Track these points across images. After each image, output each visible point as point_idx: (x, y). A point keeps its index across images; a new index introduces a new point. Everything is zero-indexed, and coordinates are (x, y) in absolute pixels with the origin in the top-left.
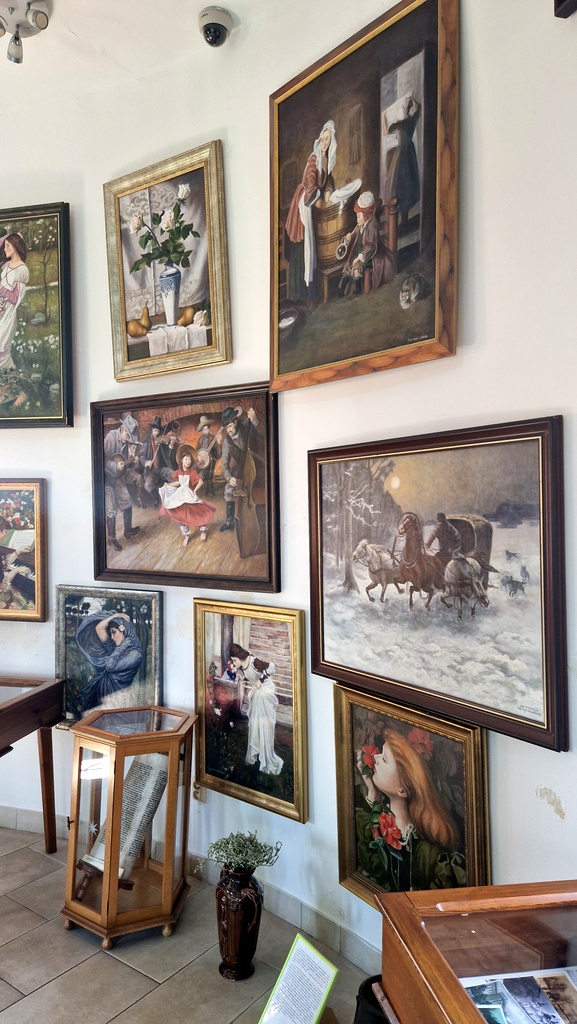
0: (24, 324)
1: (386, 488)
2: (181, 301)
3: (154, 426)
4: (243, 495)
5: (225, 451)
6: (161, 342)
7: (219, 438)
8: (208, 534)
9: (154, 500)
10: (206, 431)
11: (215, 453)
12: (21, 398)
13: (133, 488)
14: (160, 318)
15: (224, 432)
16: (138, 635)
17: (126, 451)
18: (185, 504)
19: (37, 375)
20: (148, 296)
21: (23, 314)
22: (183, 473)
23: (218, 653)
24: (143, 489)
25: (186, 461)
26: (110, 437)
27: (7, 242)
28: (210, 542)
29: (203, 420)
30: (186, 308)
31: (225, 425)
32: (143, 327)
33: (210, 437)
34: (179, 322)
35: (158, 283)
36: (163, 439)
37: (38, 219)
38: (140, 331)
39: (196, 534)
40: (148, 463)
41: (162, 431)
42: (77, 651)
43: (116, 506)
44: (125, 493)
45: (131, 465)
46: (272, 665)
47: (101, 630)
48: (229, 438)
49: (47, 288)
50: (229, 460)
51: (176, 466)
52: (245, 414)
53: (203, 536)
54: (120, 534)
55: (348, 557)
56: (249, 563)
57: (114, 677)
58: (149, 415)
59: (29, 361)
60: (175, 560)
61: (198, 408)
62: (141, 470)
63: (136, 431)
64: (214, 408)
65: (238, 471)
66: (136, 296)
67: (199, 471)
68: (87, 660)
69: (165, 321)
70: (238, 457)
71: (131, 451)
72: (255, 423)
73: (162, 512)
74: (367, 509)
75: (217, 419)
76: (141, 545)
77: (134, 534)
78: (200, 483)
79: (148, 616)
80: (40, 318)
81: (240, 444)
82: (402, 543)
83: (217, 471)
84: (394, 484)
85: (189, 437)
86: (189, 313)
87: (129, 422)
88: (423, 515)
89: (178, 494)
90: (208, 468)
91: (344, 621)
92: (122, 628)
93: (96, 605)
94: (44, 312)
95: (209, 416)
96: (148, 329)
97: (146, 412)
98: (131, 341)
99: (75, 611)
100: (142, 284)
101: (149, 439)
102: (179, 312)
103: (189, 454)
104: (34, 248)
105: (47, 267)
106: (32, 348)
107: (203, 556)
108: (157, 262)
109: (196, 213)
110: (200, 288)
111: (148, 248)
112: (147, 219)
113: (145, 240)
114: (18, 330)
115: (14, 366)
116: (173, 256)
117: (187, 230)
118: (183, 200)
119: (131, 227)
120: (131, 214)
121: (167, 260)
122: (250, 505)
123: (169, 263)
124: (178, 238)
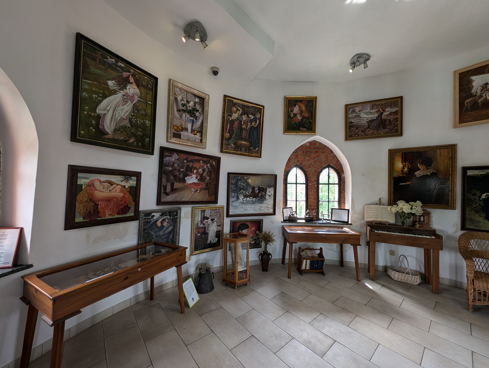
0: (136, 111)
2: (193, 128)
3: (185, 160)
4: (210, 181)
5: (207, 170)
6: (185, 136)
7: (205, 167)
8: (200, 190)
9: (184, 181)
10: (202, 164)
11: (204, 170)
12: (132, 140)
13: (175, 176)
14: (187, 130)
15: (207, 166)
16: (172, 221)
17: (173, 164)
18: (194, 183)
19: (141, 133)
20: (182, 121)
22: (194, 174)
23: (200, 219)
24: (179, 177)
25: (195, 171)
26: (167, 159)
27: (131, 76)
28: (200, 193)
29: (201, 161)
30: (195, 130)
31: (207, 164)
32: (180, 129)
33: (203, 166)
34: (192, 133)
35: (187, 119)
36: (188, 164)
38: (178, 130)
39: (197, 190)
40: (182, 170)
41: (188, 161)
43: (168, 181)
44: (172, 178)
45: (175, 169)
46: (216, 219)
47: (159, 223)
48: (208, 168)
49: (147, 103)
50: (207, 172)
51: (192, 172)
52: (212, 163)
53: (199, 191)
54: (168, 190)
55: (238, 193)
56: (210, 197)
57: (163, 237)
58: (183, 156)
60: (189, 198)
61: (200, 158)
62: (179, 171)
63: (178, 159)
64: (205, 159)
65: (210, 176)
66: (178, 119)
67: (199, 174)
68: (152, 235)
69: (188, 131)
70: (210, 172)
71: (176, 165)
72: (215, 165)
73: (186, 184)
74: (243, 185)
75: (205, 162)
76: (177, 193)
77: (173, 190)
78: (199, 177)
79: (176, 215)
80: (143, 112)
81: (211, 170)
82: (251, 191)
83: (204, 175)
84: (249, 181)
85: (196, 165)
86: (196, 132)
87: (175, 156)
89: (192, 179)
90: (202, 174)
91: (236, 206)
92: (167, 221)
95: (203, 161)
96: (182, 131)
97: (182, 155)
98: (174, 131)
100: (181, 117)
101: (183, 163)
102: (192, 131)
103: (196, 169)
104: (143, 86)
105: (148, 95)
106: (139, 122)
107: (198, 196)
108: (187, 113)
109: (200, 108)
110: (199, 127)
111: (184, 108)
112: (185, 100)
113: (183, 105)
114: (133, 112)
115: (130, 126)
116: (192, 115)
117: (197, 111)
118: (197, 102)
119: (179, 98)
120: (179, 94)
121: (190, 115)
122: (212, 184)
123: (191, 116)
124: (195, 111)
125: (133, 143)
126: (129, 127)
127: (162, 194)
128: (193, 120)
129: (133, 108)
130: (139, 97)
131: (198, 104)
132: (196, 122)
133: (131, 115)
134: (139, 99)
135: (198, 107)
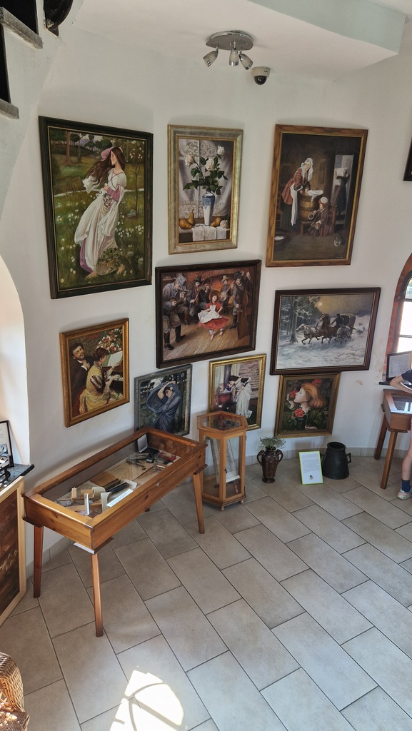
0: (123, 217)
1: (315, 306)
2: (214, 213)
3: (197, 281)
4: (242, 311)
5: (235, 292)
6: (200, 233)
7: (232, 286)
8: (224, 331)
9: (196, 319)
10: (226, 282)
11: (229, 294)
12: (121, 269)
13: (182, 316)
14: (201, 220)
15: (235, 284)
16: (179, 389)
17: (178, 295)
18: (213, 319)
19: (131, 253)
20: (194, 206)
21: (122, 210)
22: (213, 304)
23: (222, 381)
24: (189, 315)
25: (214, 298)
26: (167, 288)
27: (112, 153)
28: (224, 335)
29: (224, 277)
30: (217, 217)
31: (235, 280)
32: (190, 224)
33: (228, 285)
34: (212, 224)
35: (201, 199)
36: (201, 288)
37: (133, 140)
38: (187, 226)
39: (219, 332)
40: (192, 301)
41: (201, 283)
42: (147, 410)
43: (170, 326)
44: (177, 318)
45: (182, 303)
46: (250, 378)
47: (161, 395)
48: (237, 286)
49: (137, 192)
50: (236, 296)
51: (209, 301)
52: (245, 274)
53: (221, 333)
54: (172, 340)
55: (293, 331)
56: (242, 341)
57: (167, 414)
58: (193, 275)
59: (127, 243)
60: (206, 347)
61: (222, 271)
62: (188, 305)
63: (185, 284)
64: (231, 271)
65: (240, 301)
66: (187, 205)
67: (221, 302)
68: (152, 412)
69: (204, 223)
70: (240, 293)
71: (182, 295)
72: (249, 279)
73: (199, 325)
74: (305, 313)
75: (232, 277)
76: (186, 344)
77: (181, 339)
78: (221, 308)
79: (185, 377)
80: (132, 213)
81: (242, 289)
82: (321, 324)
83: (230, 302)
84: (319, 305)
85: (216, 286)
86: (218, 220)
87: (181, 279)
88: (331, 315)
89: (209, 315)
90: (226, 301)
91: (289, 354)
92: (171, 388)
93: (157, 382)
94: (136, 209)
95: (227, 275)
96: (193, 225)
97: (192, 273)
98: (181, 231)
99: (146, 389)
100: (191, 198)
101: (193, 288)
102: (212, 219)
103: (216, 294)
104: (131, 162)
105: (138, 177)
106: (128, 234)
107: (221, 342)
108: (201, 187)
109: (226, 165)
110: (224, 209)
111: (197, 178)
112: (197, 159)
113: (195, 172)
114: (120, 221)
115: (117, 247)
116: (212, 187)
117: (221, 174)
118: (220, 156)
119: (186, 161)
120: (187, 152)
121: (207, 187)
122: (244, 316)
123: (209, 190)
124: (215, 177)
125: (122, 273)
126: (115, 249)
127: (164, 349)
128: (214, 196)
129: (119, 212)
130: (125, 188)
131: (222, 158)
132: (219, 198)
133: (118, 227)
134: (127, 190)
135: (222, 166)
